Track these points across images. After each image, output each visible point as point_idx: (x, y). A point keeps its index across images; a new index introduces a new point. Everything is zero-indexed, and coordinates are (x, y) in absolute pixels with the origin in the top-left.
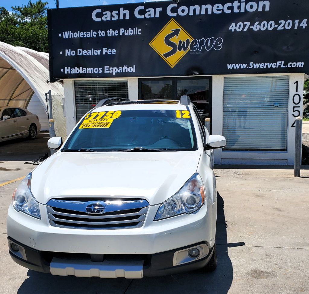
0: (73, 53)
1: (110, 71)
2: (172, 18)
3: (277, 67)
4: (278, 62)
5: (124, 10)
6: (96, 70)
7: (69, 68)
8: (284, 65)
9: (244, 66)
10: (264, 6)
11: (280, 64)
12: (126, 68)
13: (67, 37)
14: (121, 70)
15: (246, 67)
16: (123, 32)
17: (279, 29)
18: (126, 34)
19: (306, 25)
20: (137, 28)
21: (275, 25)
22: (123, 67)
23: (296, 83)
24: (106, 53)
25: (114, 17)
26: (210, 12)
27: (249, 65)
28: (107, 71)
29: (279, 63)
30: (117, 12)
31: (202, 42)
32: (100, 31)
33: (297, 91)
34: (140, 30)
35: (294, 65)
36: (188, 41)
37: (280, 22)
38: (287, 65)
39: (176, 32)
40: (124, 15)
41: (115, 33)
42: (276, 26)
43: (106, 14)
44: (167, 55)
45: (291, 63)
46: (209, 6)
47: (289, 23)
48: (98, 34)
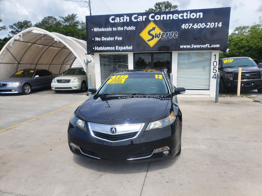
0: (99, 39)
2: (152, 21)
3: (206, 47)
4: (206, 45)
5: (126, 17)
6: (112, 48)
7: (97, 47)
8: (209, 46)
9: (189, 47)
10: (200, 15)
12: (128, 47)
13: (96, 31)
14: (125, 48)
17: (207, 27)
18: (127, 29)
19: (221, 25)
20: (133, 26)
22: (126, 46)
23: (215, 56)
24: (117, 39)
25: (121, 20)
26: (171, 18)
27: (191, 46)
30: (123, 18)
31: (167, 34)
33: (215, 60)
34: (135, 27)
35: (215, 46)
36: (160, 33)
37: (208, 24)
38: (211, 46)
39: (154, 29)
40: (127, 19)
41: (122, 29)
42: (206, 26)
43: (117, 19)
44: (149, 41)
45: (213, 45)
46: (171, 15)
47: (212, 24)
48: (112, 29)
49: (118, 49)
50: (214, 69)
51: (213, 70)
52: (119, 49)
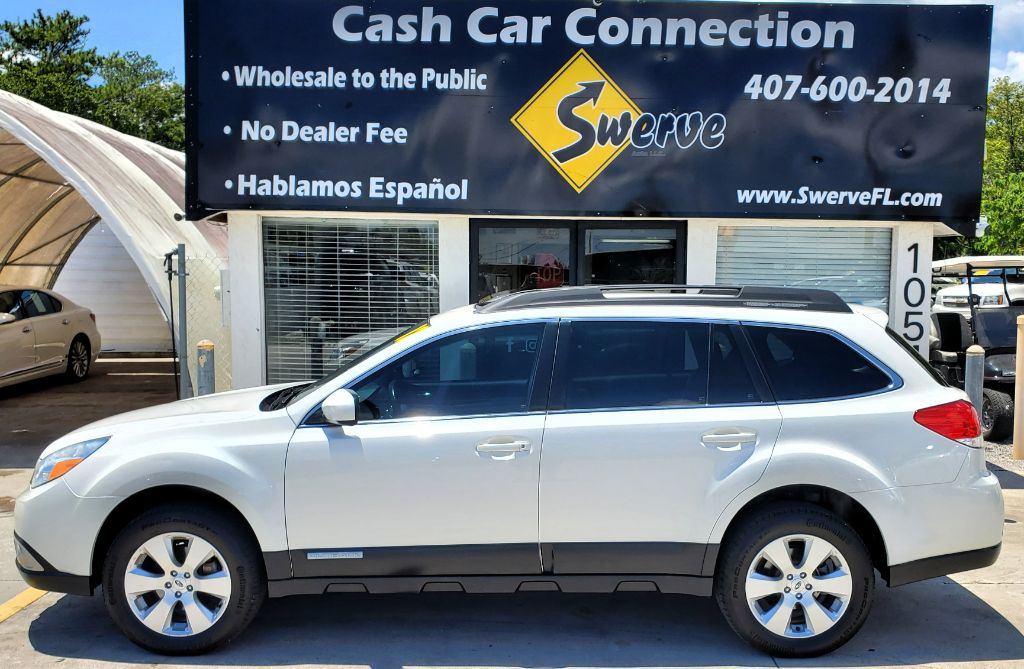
0: (268, 133)
1: (388, 192)
2: (582, 50)
3: (873, 202)
4: (876, 191)
5: (434, 15)
6: (342, 189)
7: (253, 178)
8: (890, 199)
9: (783, 197)
10: (839, 36)
11: (880, 196)
12: (440, 187)
13: (250, 83)
14: (423, 191)
15: (790, 200)
16: (431, 78)
17: (877, 99)
18: (439, 85)
19: (949, 94)
20: (473, 71)
21: (869, 87)
22: (428, 182)
23: (913, 250)
24: (376, 138)
25: (403, 33)
26: (689, 40)
27: (796, 195)
28: (377, 191)
29: (879, 193)
30: (414, 19)
31: (667, 125)
32: (356, 71)
33: (915, 271)
35: (919, 199)
36: (626, 118)
37: (881, 80)
38: (899, 198)
39: (592, 91)
40: (436, 30)
41: (408, 81)
42: (871, 92)
43: (379, 22)
44: (563, 156)
45: (909, 194)
46: (689, 25)
47: (904, 87)
48: (350, 80)
49: (381, 195)
50: (912, 319)
51: (907, 325)
52: (391, 195)
